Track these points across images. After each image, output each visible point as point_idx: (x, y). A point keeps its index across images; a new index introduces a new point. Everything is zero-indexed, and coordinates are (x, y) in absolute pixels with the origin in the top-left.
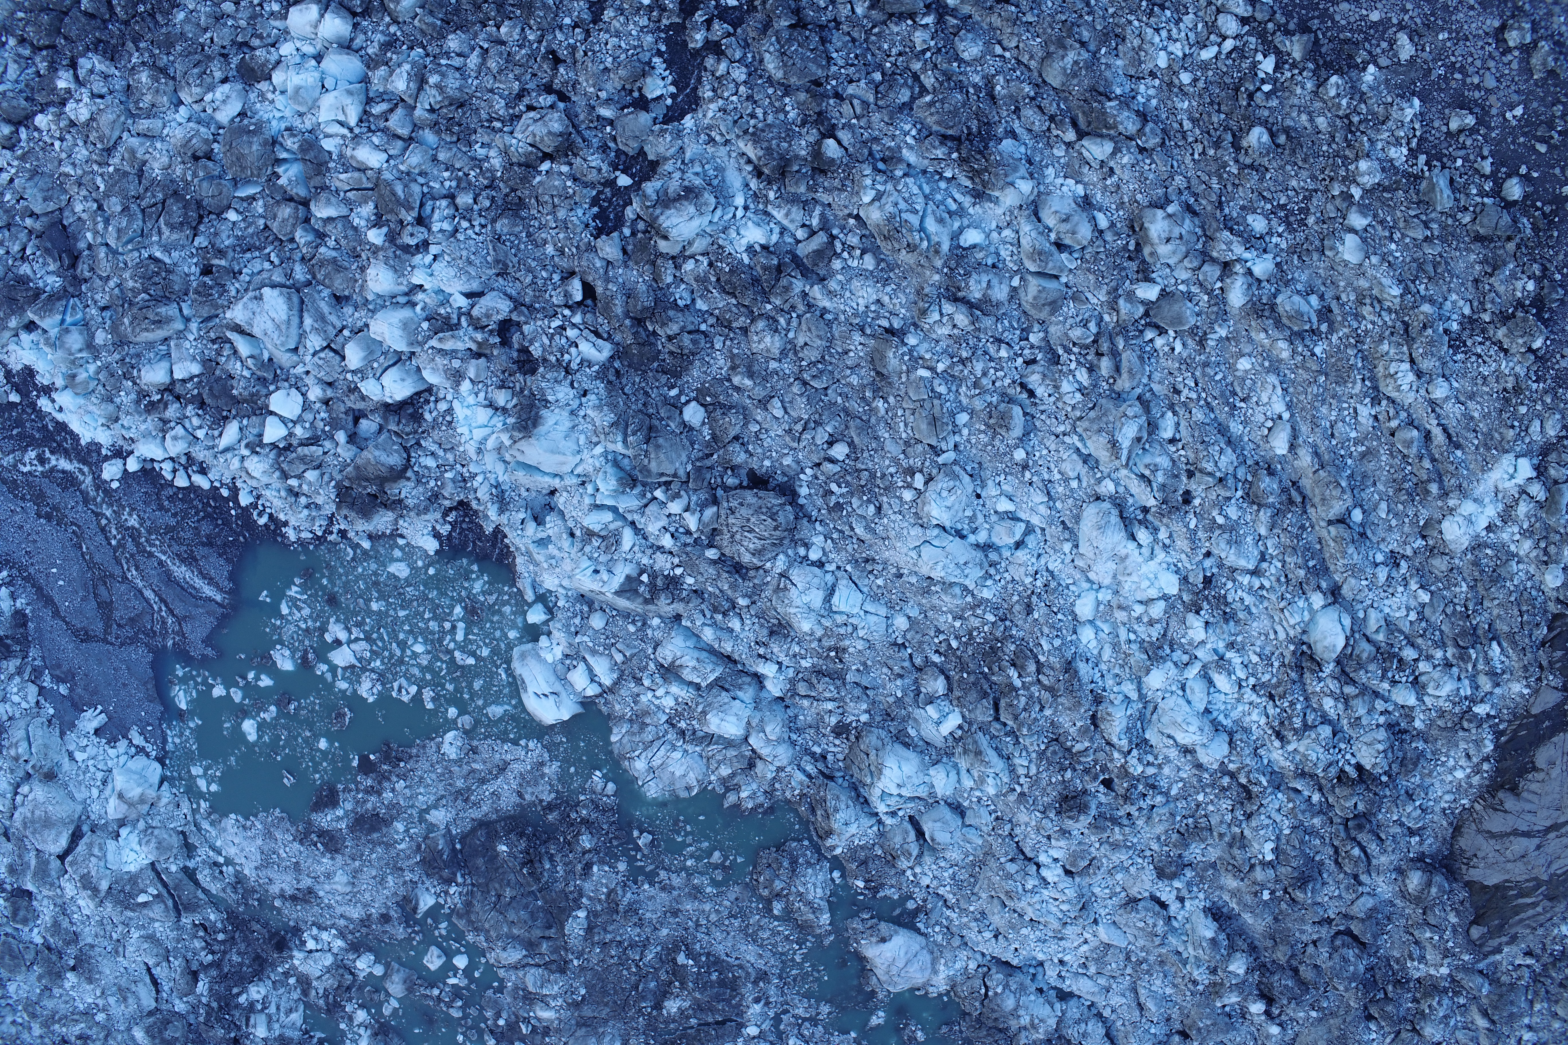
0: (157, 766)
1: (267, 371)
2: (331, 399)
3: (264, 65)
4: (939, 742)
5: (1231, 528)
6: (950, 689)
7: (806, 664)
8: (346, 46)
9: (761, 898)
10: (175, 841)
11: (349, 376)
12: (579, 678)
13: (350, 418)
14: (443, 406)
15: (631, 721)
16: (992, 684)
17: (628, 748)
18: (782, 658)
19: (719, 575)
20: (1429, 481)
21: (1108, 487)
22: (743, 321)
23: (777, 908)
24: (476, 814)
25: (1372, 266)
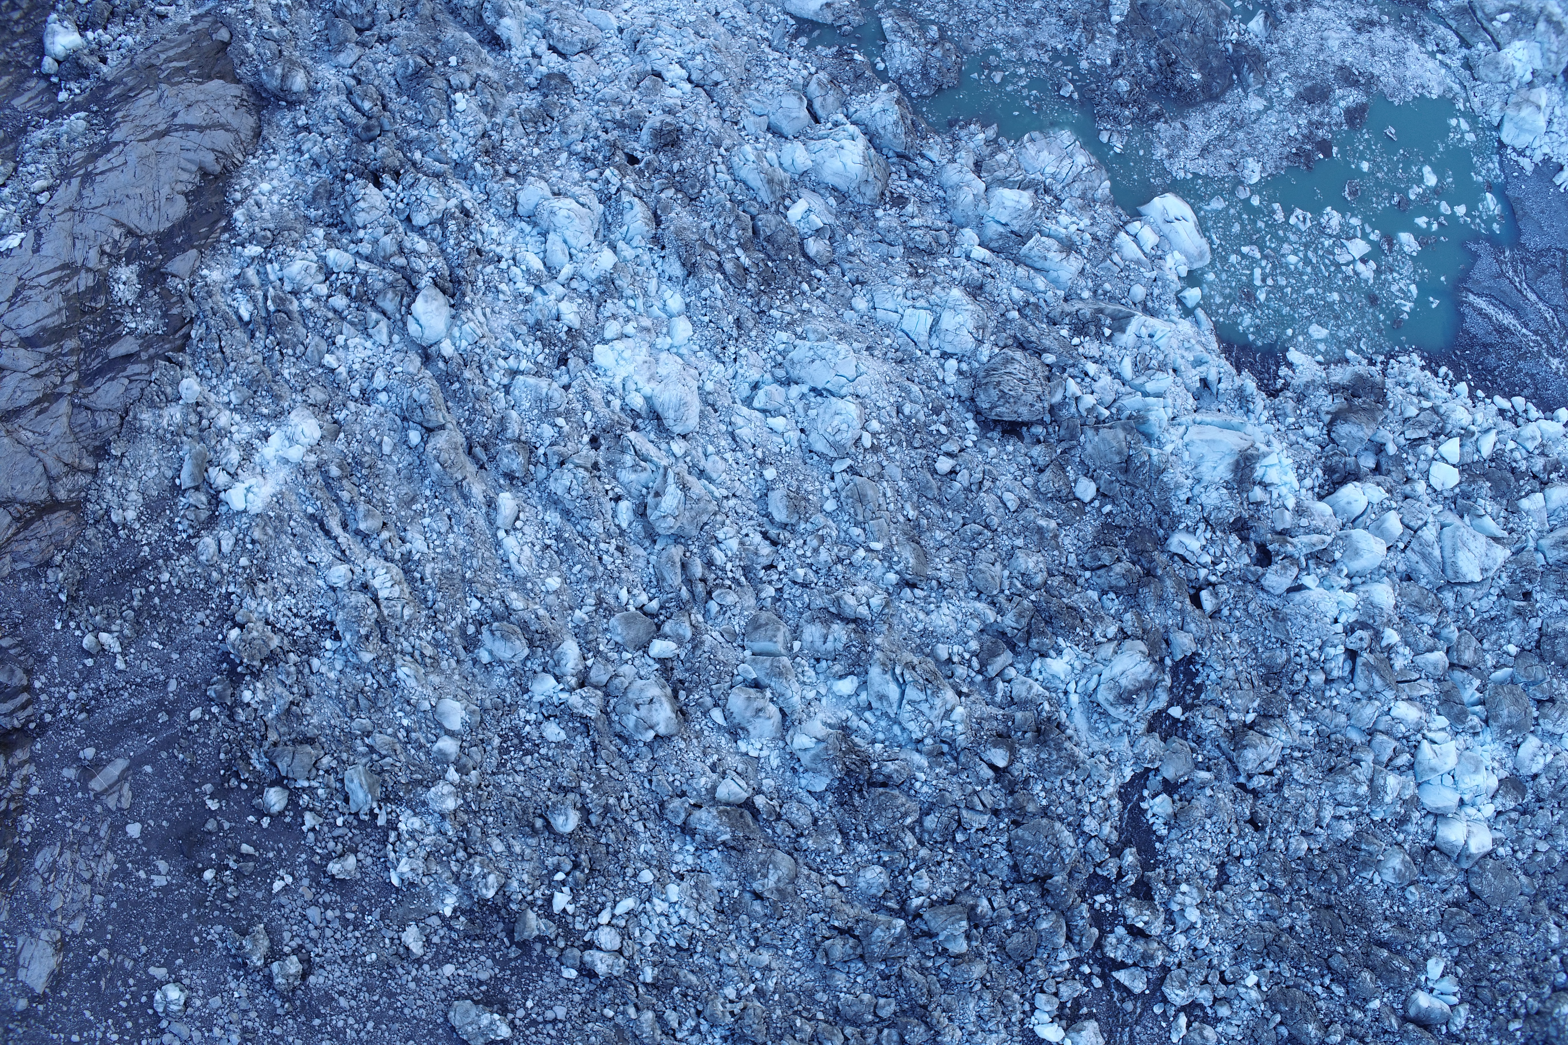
0: (1506, 140)
1: (1464, 505)
2: (1406, 483)
3: (1507, 793)
4: (805, 193)
5: (548, 413)
6: (801, 245)
7: (943, 261)
8: (1439, 816)
9: (951, 40)
10: (1482, 71)
11: (1394, 505)
12: (1149, 238)
13: (1384, 467)
14: (1308, 482)
15: (1094, 201)
16: (763, 250)
17: (1094, 174)
18: (968, 264)
19: (1039, 338)
20: (340, 479)
21: (678, 447)
22: (1056, 581)
23: (933, 32)
24: (1222, 108)
25: (427, 698)
